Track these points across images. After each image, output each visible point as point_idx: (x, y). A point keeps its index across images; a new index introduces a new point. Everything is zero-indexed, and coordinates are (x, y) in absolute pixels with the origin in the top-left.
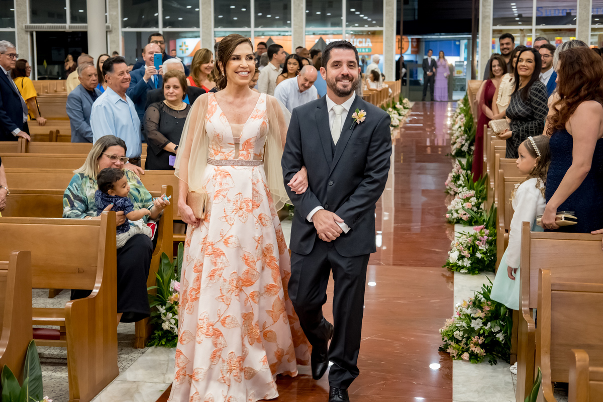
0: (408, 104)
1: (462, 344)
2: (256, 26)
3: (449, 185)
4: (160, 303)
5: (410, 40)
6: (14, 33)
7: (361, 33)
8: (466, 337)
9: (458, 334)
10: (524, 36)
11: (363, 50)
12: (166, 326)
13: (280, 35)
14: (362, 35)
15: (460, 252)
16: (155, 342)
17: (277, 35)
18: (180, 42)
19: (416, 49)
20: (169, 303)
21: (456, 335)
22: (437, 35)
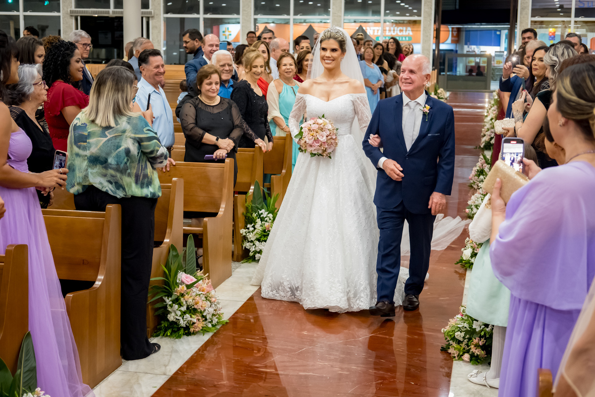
0: (442, 94)
1: (463, 345)
2: (296, 14)
3: (473, 178)
4: (166, 294)
5: (450, 29)
6: (59, 17)
7: (402, 22)
8: (467, 338)
9: (459, 335)
10: (566, 27)
11: (404, 39)
12: (171, 317)
13: (321, 22)
14: (403, 23)
15: (474, 249)
16: (161, 333)
17: (319, 22)
18: (223, 27)
19: (456, 39)
20: (176, 294)
21: (457, 336)
22: (478, 25)
